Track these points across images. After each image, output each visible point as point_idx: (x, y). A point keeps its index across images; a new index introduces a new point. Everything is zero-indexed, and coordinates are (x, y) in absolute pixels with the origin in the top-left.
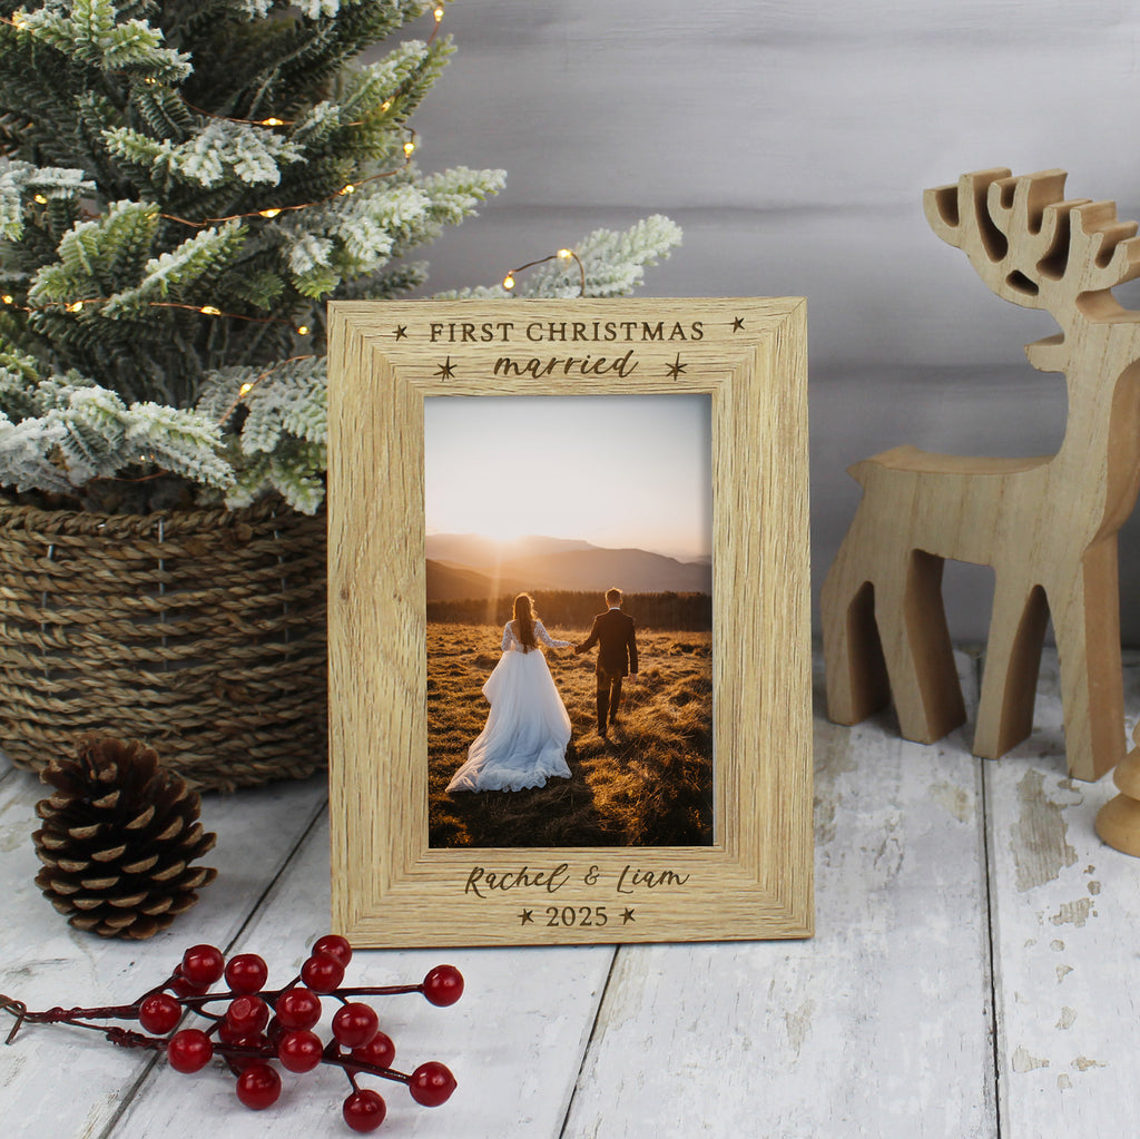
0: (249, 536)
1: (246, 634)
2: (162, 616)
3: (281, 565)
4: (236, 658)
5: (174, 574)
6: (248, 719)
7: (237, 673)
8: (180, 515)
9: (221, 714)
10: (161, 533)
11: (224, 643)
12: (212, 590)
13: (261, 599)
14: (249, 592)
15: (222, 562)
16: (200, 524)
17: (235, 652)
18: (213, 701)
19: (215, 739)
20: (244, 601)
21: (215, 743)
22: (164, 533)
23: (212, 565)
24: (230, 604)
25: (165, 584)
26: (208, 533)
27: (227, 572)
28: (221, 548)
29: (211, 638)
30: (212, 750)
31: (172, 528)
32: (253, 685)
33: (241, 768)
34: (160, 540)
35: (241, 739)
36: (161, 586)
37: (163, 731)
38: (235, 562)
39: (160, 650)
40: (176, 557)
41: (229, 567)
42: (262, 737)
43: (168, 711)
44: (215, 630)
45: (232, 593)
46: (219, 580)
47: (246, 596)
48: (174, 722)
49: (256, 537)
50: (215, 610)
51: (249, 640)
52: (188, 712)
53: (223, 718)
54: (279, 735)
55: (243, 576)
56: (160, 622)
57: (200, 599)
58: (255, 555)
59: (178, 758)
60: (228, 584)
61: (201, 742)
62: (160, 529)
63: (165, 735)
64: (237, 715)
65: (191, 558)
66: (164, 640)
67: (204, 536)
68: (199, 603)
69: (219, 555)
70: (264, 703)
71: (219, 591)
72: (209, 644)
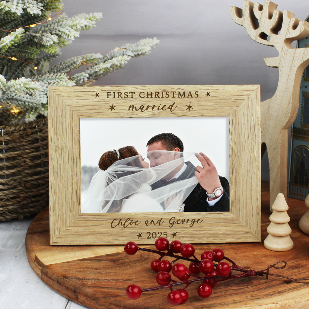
0: (30, 133)
1: (30, 165)
2: (5, 160)
3: (40, 142)
4: (27, 173)
5: (8, 146)
6: (30, 193)
7: (27, 178)
8: (8, 127)
9: (22, 192)
10: (3, 133)
11: (24, 168)
12: (20, 151)
13: (35, 153)
14: (31, 151)
15: (22, 142)
16: (15, 130)
17: (27, 171)
18: (20, 188)
19: (19, 201)
20: (30, 154)
21: (19, 202)
22: (4, 133)
23: (19, 143)
24: (25, 156)
25: (5, 150)
26: (17, 133)
27: (24, 145)
28: (23, 138)
29: (19, 167)
30: (18, 204)
31: (6, 131)
32: (32, 182)
33: (26, 210)
34: (3, 136)
35: (27, 200)
36: (4, 150)
37: (4, 199)
38: (26, 142)
39: (4, 171)
40: (9, 140)
41: (24, 143)
42: (33, 199)
43: (5, 192)
44: (21, 164)
45: (26, 152)
46: (22, 148)
47: (30, 153)
48: (8, 196)
49: (33, 133)
50: (21, 158)
51: (30, 167)
52: (12, 192)
53: (22, 194)
54: (38, 198)
55: (29, 146)
56: (4, 162)
57: (17, 154)
58: (32, 139)
59: (8, 208)
60: (24, 149)
61: (15, 202)
62: (2, 132)
63: (4, 200)
64: (26, 192)
65: (13, 141)
66: (5, 168)
67: (17, 134)
68: (16, 155)
69: (22, 140)
70: (35, 188)
71: (22, 151)
72: (19, 169)
